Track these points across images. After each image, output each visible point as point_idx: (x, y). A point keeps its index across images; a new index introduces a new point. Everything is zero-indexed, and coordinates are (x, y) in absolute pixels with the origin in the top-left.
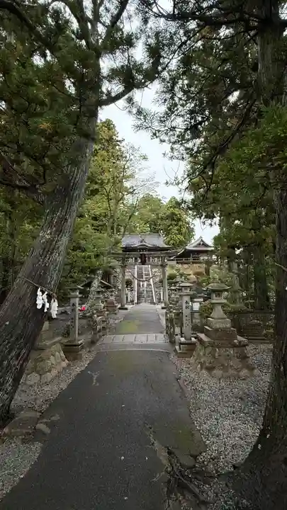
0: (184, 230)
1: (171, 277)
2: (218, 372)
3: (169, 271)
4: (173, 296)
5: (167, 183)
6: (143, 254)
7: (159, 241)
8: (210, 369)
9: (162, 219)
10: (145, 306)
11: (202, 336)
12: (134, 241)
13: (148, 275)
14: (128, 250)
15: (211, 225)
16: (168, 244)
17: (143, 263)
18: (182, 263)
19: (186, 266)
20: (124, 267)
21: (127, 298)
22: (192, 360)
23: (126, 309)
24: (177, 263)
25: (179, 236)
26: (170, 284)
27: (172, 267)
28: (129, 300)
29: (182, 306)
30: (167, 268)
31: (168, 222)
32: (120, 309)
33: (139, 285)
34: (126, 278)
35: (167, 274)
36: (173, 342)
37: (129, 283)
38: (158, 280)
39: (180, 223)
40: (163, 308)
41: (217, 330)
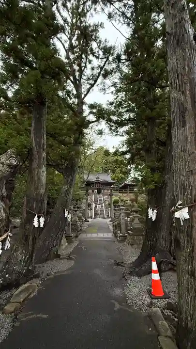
1: (116, 202)
3: (114, 198)
4: (117, 214)
6: (100, 187)
7: (108, 178)
8: (132, 245)
10: (99, 220)
11: (130, 232)
12: (92, 178)
13: (101, 200)
14: (89, 184)
16: (114, 179)
17: (99, 193)
18: (122, 193)
19: (125, 195)
20: (87, 194)
21: (88, 214)
22: (125, 243)
23: (88, 221)
24: (120, 193)
25: (121, 174)
26: (115, 206)
27: (116, 196)
28: (89, 216)
29: (120, 219)
30: (113, 196)
31: (114, 165)
32: (85, 221)
33: (95, 207)
34: (88, 202)
35: (113, 199)
36: (116, 236)
37: (89, 205)
38: (107, 203)
40: (110, 221)
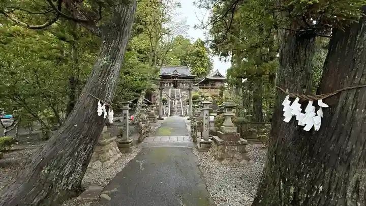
0: (205, 64)
1: (195, 98)
2: (225, 161)
3: (194, 94)
4: (196, 111)
5: (195, 26)
6: (175, 80)
7: (187, 72)
9: (190, 55)
10: (176, 117)
11: (216, 138)
12: (169, 71)
13: (179, 96)
14: (164, 77)
15: (225, 61)
16: (194, 74)
17: (175, 87)
18: (203, 88)
19: (206, 90)
20: (161, 89)
21: (163, 112)
22: (209, 154)
23: (163, 119)
24: (200, 88)
25: (202, 68)
26: (194, 103)
27: (196, 91)
28: (164, 113)
29: (203, 118)
30: (192, 92)
31: (194, 58)
32: (158, 119)
33: (172, 103)
34: (163, 97)
35: (192, 95)
36: (195, 142)
37: (164, 101)
38: (185, 99)
39: (203, 59)
40: (188, 119)
41: (227, 134)
